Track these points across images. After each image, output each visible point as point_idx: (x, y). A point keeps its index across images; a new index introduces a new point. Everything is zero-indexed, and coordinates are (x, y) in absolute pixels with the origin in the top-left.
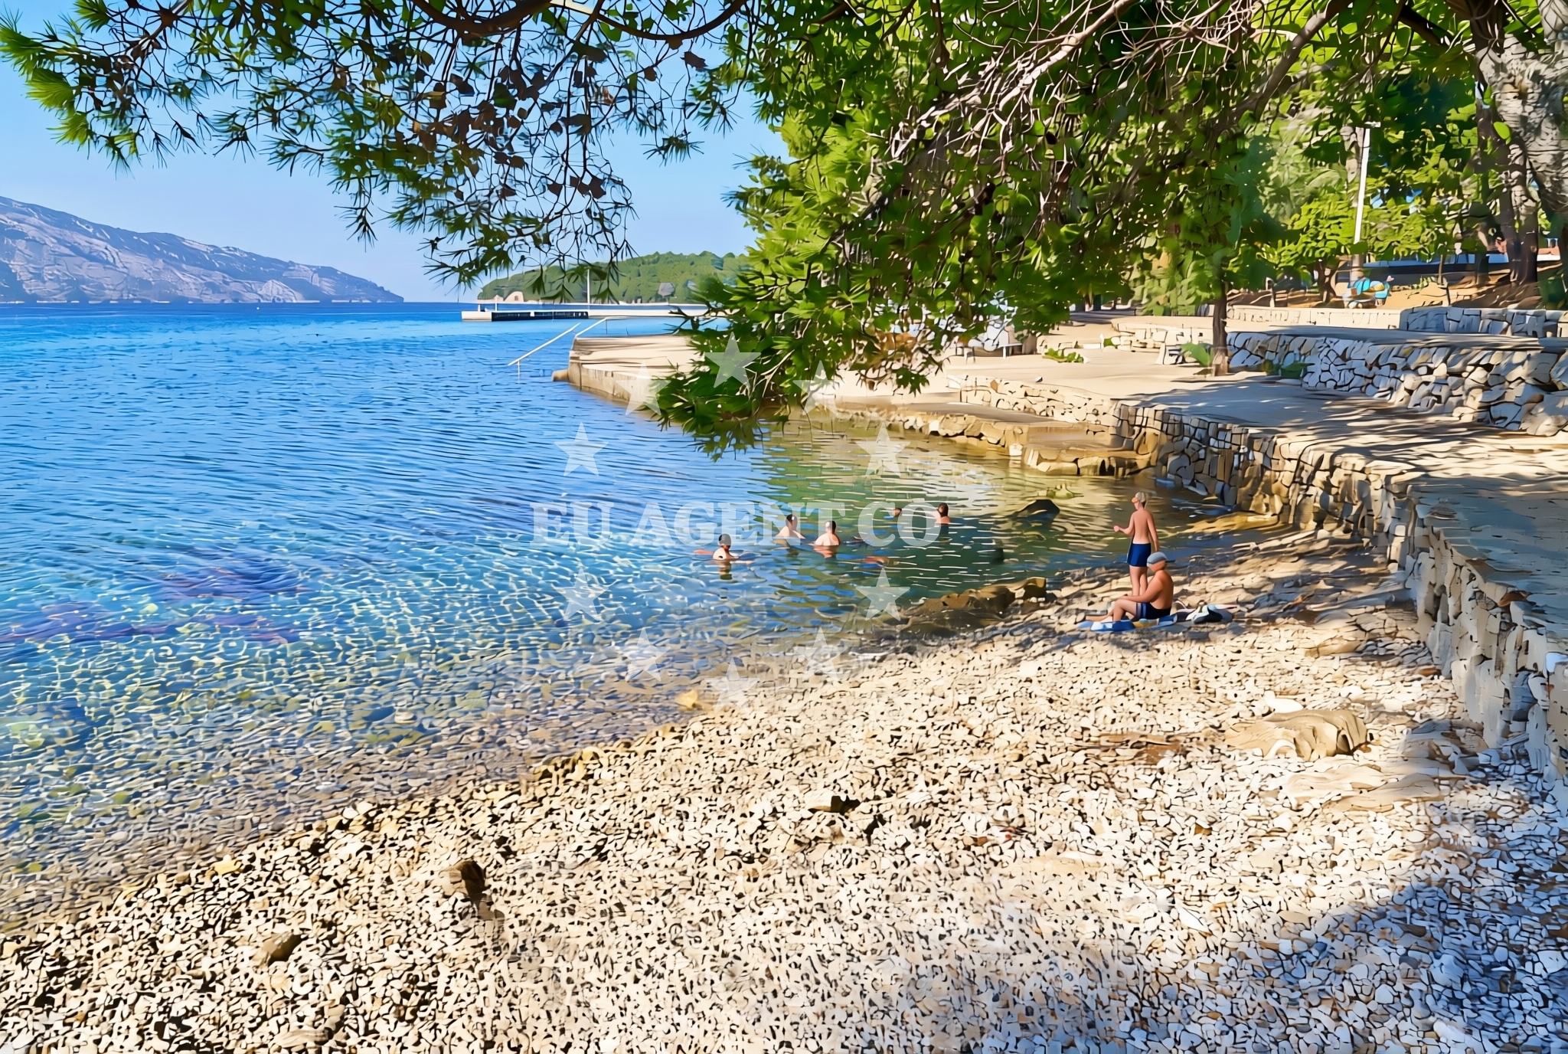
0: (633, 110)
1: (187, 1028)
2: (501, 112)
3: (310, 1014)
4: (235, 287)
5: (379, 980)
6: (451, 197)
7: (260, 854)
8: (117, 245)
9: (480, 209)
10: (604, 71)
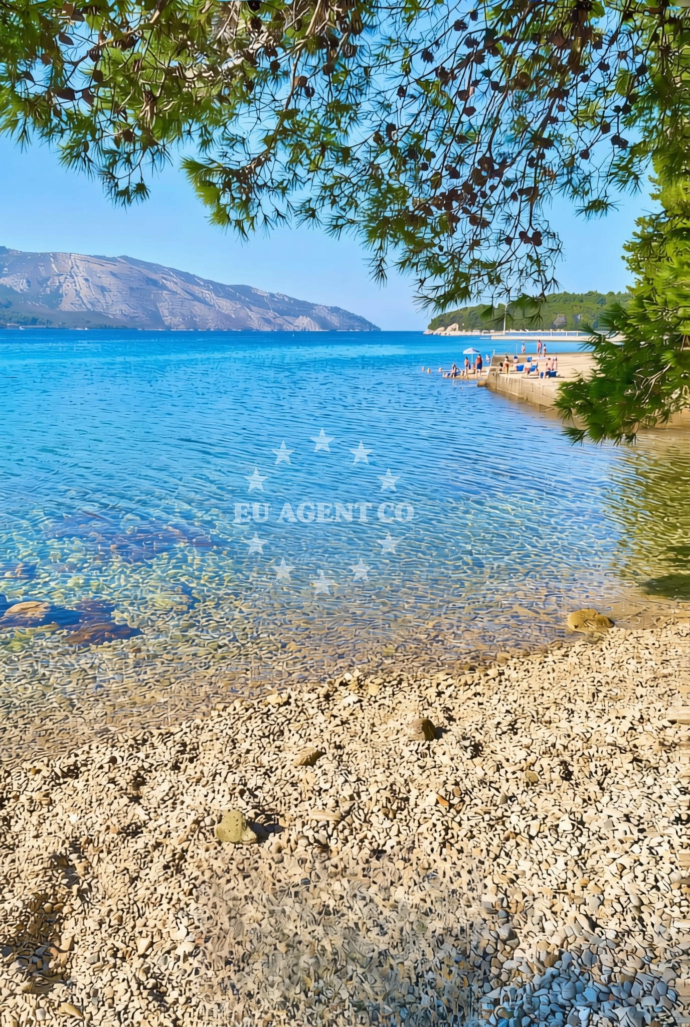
0: (569, 181)
1: (256, 796)
2: (477, 188)
3: (331, 803)
4: (279, 321)
5: (373, 789)
6: (436, 250)
7: (293, 694)
8: (217, 293)
9: (455, 257)
10: (551, 155)
